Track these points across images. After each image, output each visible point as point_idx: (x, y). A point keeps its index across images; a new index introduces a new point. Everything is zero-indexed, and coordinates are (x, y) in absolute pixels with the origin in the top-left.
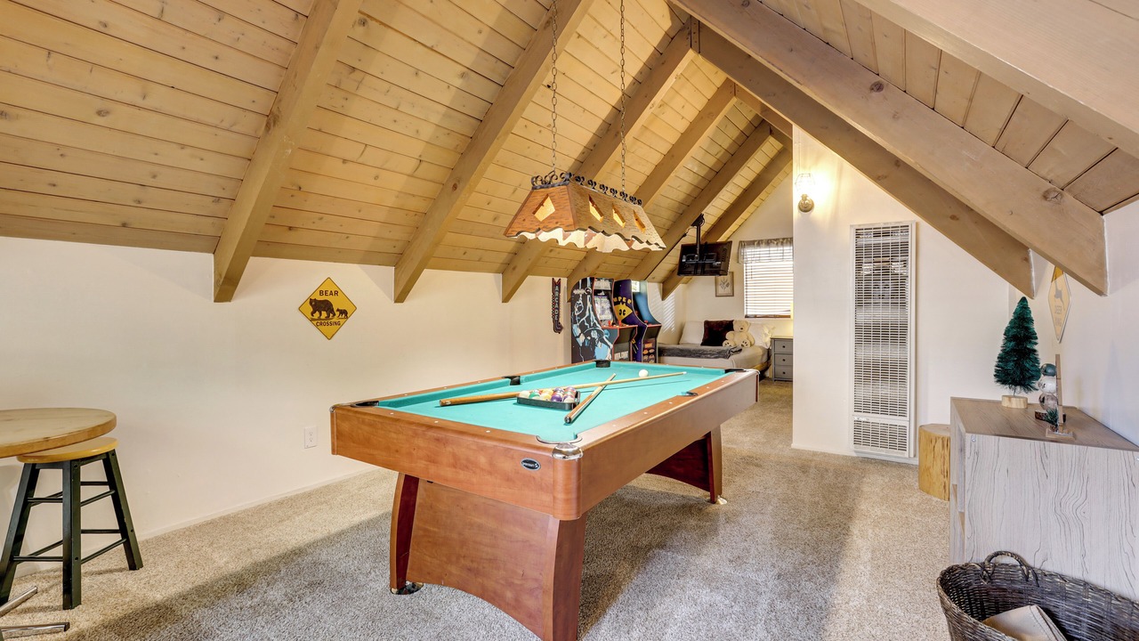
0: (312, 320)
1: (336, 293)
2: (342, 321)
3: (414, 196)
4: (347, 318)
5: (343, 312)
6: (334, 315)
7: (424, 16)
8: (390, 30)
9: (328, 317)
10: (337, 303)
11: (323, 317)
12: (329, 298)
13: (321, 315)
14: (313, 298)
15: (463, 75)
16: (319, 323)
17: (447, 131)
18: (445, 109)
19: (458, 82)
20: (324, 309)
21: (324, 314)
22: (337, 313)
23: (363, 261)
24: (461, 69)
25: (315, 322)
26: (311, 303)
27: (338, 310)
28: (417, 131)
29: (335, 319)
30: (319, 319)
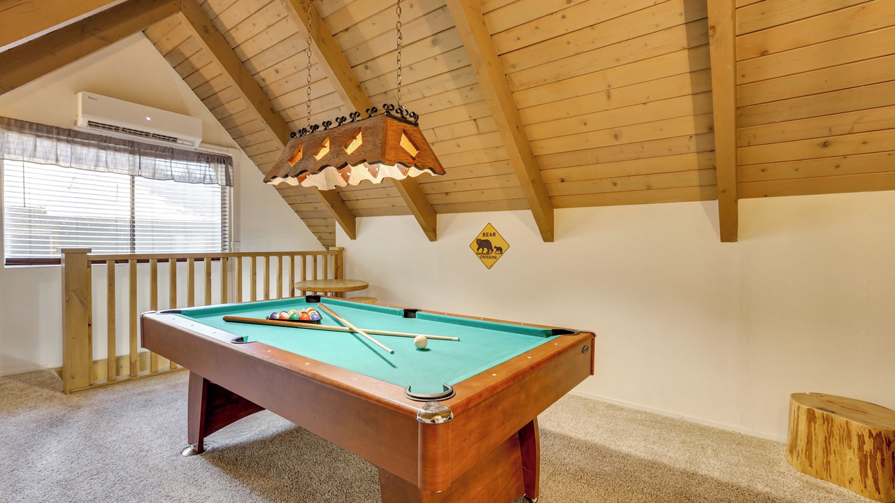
0: (478, 254)
1: (494, 234)
2: (498, 256)
3: (498, 147)
4: (502, 253)
5: (499, 249)
6: (493, 251)
7: (380, 35)
8: (378, 59)
9: (488, 252)
10: (495, 242)
11: (485, 252)
12: (489, 238)
13: (483, 250)
14: (479, 238)
15: (435, 43)
16: (482, 256)
17: (469, 88)
18: (449, 74)
19: (437, 50)
20: (485, 246)
21: (486, 250)
22: (495, 250)
23: (512, 208)
24: (429, 41)
25: (479, 256)
26: (477, 242)
27: (495, 247)
28: (450, 102)
29: (493, 255)
30: (482, 253)
